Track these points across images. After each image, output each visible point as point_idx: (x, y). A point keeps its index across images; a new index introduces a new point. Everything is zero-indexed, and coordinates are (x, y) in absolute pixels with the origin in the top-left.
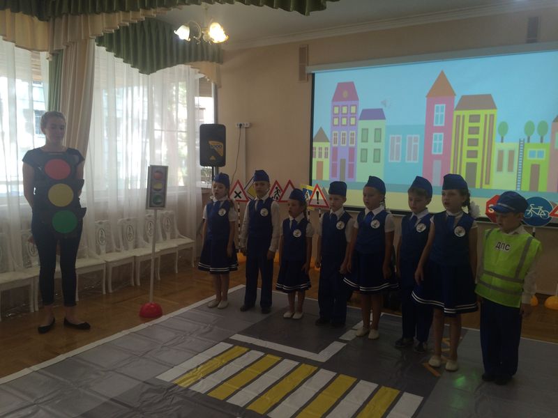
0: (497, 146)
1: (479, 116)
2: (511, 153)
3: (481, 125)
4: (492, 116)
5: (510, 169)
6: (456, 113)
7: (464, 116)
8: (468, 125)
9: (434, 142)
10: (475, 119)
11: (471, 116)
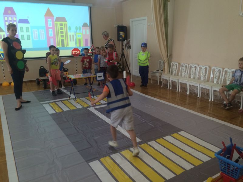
0: (69, 34)
1: (62, 24)
2: (73, 36)
3: (63, 27)
4: (66, 24)
5: (73, 41)
6: (55, 23)
7: (58, 24)
8: (60, 27)
9: (49, 32)
10: (61, 25)
11: (60, 24)
